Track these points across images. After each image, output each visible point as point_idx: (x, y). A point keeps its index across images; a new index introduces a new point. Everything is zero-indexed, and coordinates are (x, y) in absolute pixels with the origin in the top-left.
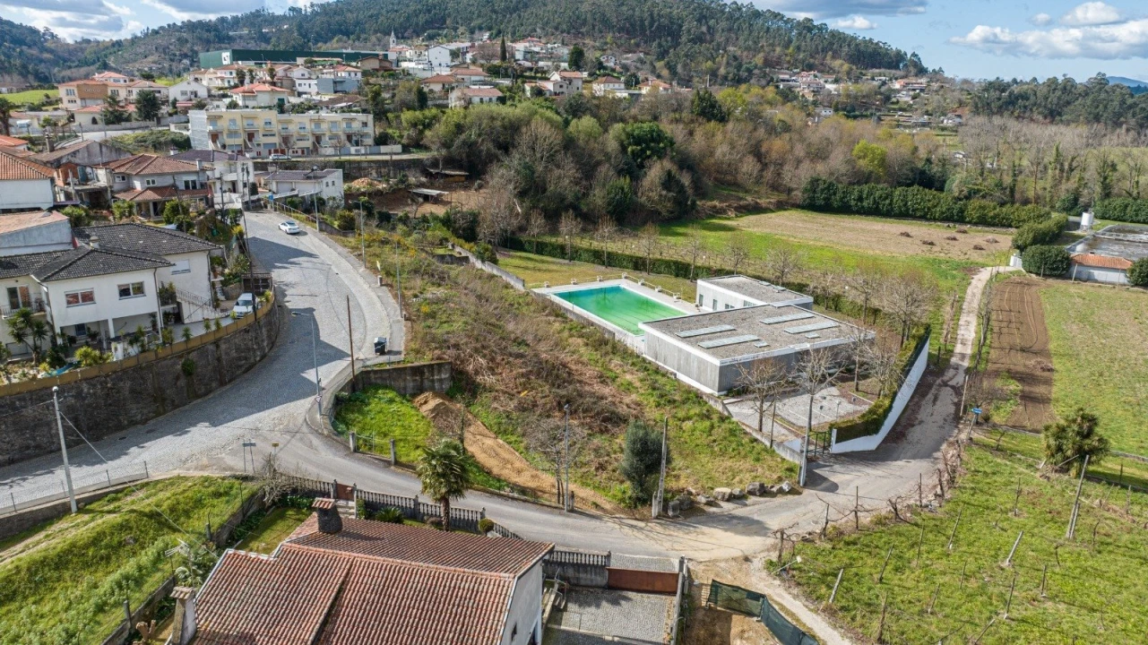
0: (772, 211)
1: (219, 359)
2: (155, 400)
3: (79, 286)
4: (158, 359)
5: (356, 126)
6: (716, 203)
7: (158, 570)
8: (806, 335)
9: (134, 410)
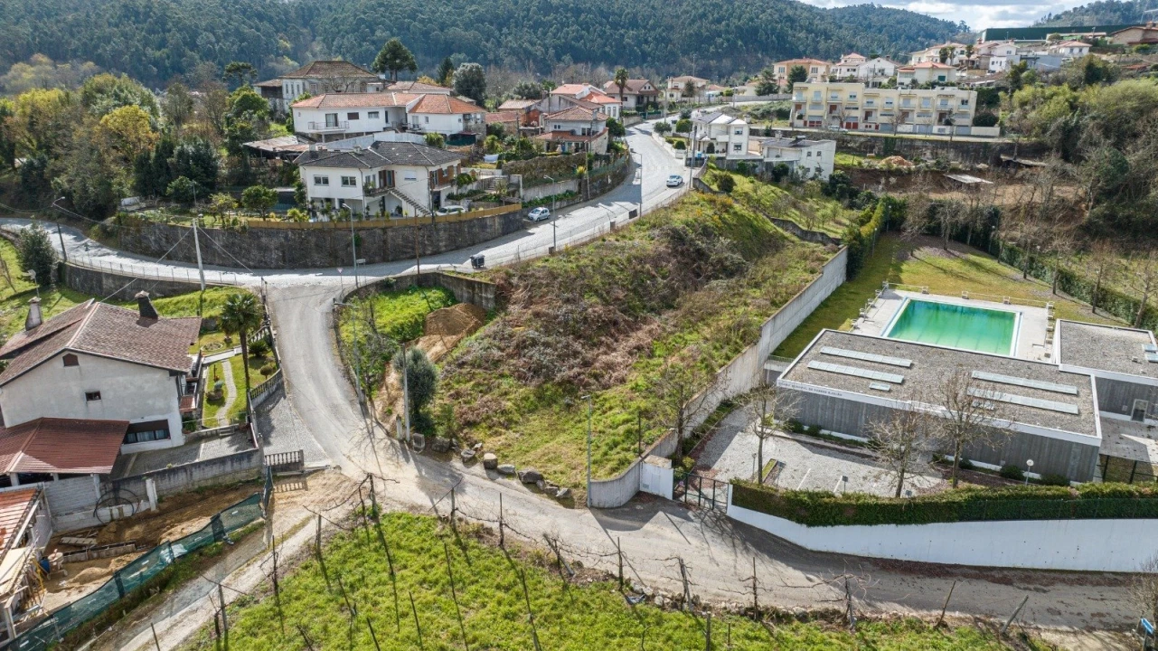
1: (385, 242)
2: (330, 255)
3: (322, 172)
4: (336, 229)
9: (316, 256)
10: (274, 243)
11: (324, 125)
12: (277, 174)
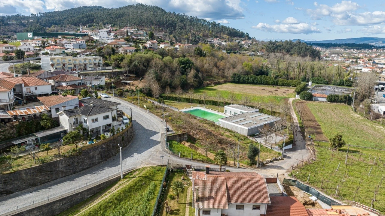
1: (128, 136)
3: (94, 117)
5: (97, 61)
6: (208, 82)
7: (156, 190)
8: (264, 120)
12: (14, 129)
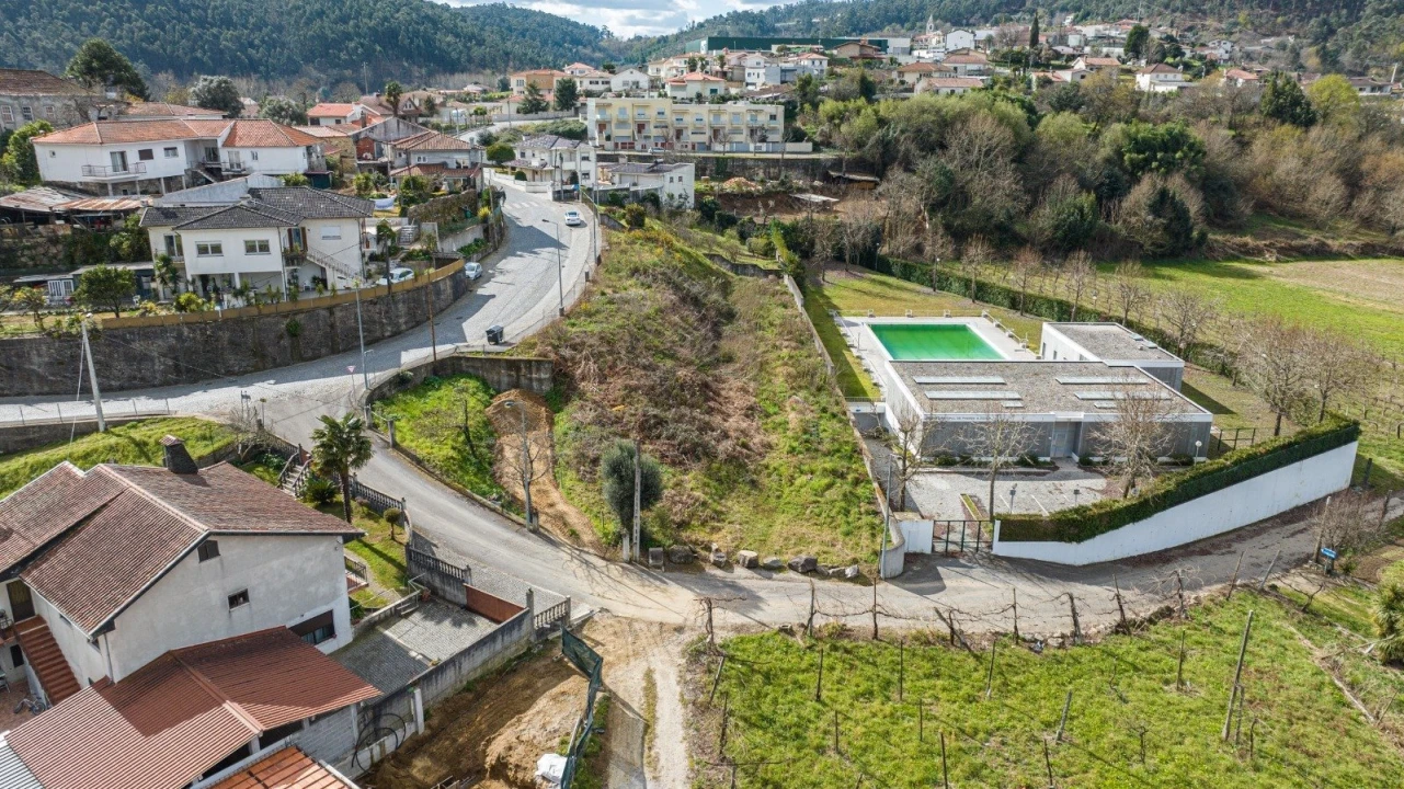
0: (1349, 258)
1: (332, 326)
2: (255, 355)
3: (209, 237)
4: (261, 315)
5: (763, 119)
6: (1248, 239)
8: (1096, 403)
9: (232, 359)
10: (155, 348)
11: (110, 170)
12: (60, 247)
